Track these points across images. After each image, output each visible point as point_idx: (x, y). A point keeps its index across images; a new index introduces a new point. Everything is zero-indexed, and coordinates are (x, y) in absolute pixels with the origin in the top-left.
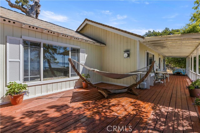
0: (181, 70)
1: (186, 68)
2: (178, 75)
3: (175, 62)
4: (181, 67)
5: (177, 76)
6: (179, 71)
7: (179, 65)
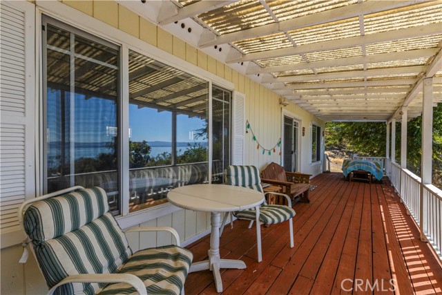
0: (370, 163)
1: (385, 155)
2: (360, 181)
3: (355, 137)
4: (372, 154)
5: (357, 184)
6: (364, 168)
7: (365, 146)
